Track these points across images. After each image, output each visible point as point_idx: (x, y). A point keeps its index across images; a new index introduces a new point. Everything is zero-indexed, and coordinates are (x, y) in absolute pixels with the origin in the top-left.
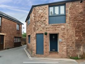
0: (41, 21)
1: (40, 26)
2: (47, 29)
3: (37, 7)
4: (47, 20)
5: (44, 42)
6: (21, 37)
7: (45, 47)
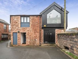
0: (16, 25)
1: (15, 28)
2: (20, 30)
3: (13, 17)
4: (20, 25)
5: (18, 37)
6: (8, 34)
7: (18, 40)
